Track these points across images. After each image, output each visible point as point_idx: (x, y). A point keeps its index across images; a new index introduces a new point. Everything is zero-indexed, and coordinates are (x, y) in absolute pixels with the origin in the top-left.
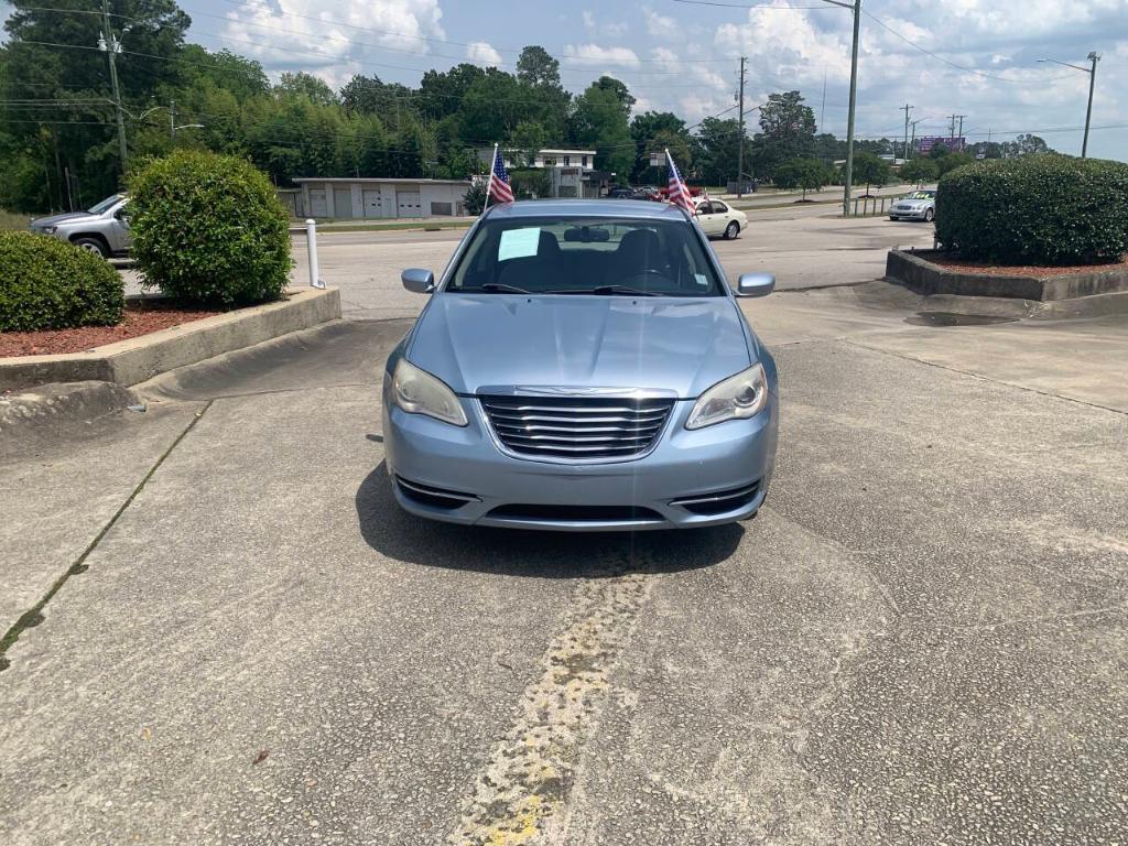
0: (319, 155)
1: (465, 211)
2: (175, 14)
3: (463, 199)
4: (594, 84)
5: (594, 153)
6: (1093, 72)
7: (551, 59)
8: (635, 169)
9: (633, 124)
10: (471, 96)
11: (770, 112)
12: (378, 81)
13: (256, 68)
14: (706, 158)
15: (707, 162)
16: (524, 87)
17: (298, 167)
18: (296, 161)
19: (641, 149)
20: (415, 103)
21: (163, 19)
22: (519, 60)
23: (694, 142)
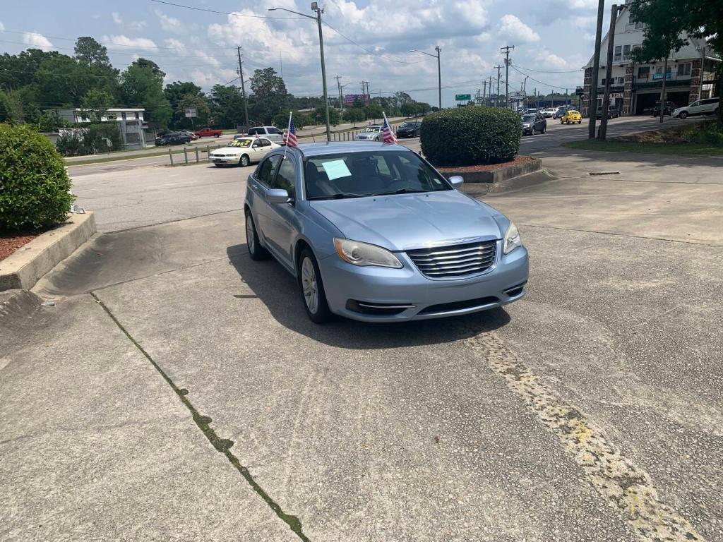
4: (134, 63)
5: (143, 110)
6: (439, 57)
7: (100, 46)
8: (172, 120)
9: (165, 90)
10: (42, 72)
11: (257, 81)
14: (219, 111)
15: (221, 114)
16: (83, 65)
19: (175, 106)
22: (76, 46)
23: (209, 101)
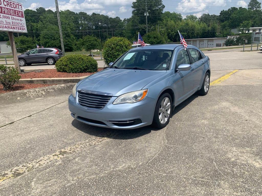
0: (191, 34)
1: (225, 45)
2: (162, 5)
3: (224, 42)
7: (259, 2)
10: (233, 15)
12: (208, 14)
13: (180, 15)
16: (249, 11)
17: (186, 37)
18: (186, 35)
20: (217, 19)
21: (159, 7)
22: (249, 4)
